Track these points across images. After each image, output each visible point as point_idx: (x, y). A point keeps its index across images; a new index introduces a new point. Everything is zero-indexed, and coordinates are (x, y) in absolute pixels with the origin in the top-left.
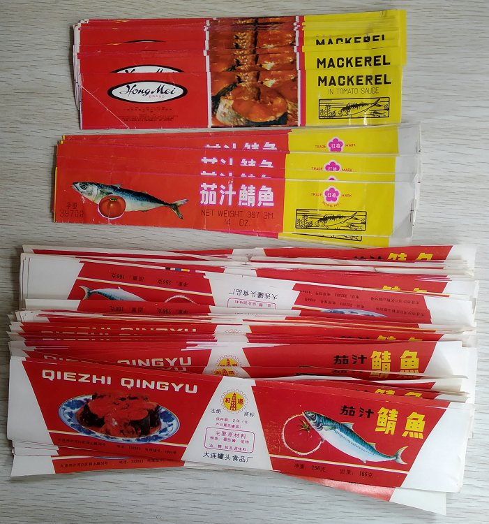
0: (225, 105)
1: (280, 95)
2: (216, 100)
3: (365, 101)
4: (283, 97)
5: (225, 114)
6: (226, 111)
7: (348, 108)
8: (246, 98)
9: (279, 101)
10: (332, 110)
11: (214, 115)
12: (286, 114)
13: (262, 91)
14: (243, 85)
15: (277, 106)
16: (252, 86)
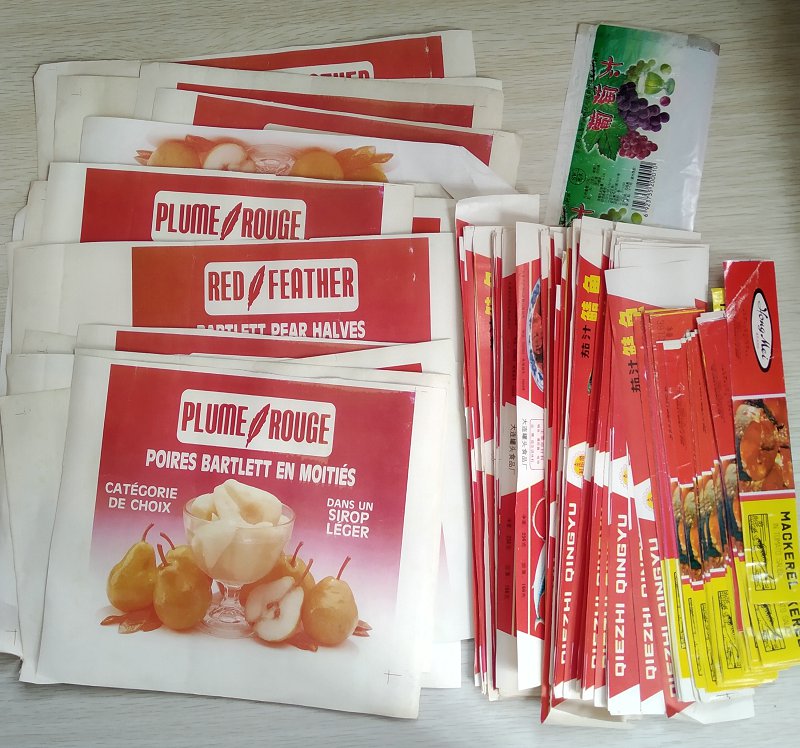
0: (754, 413)
1: (769, 472)
2: (759, 404)
3: (769, 562)
4: (767, 475)
5: (746, 414)
6: (749, 414)
7: (761, 546)
8: (762, 436)
9: (762, 472)
10: (758, 529)
11: (743, 402)
12: (750, 479)
13: (771, 452)
14: (776, 431)
15: (757, 470)
16: (775, 441)
